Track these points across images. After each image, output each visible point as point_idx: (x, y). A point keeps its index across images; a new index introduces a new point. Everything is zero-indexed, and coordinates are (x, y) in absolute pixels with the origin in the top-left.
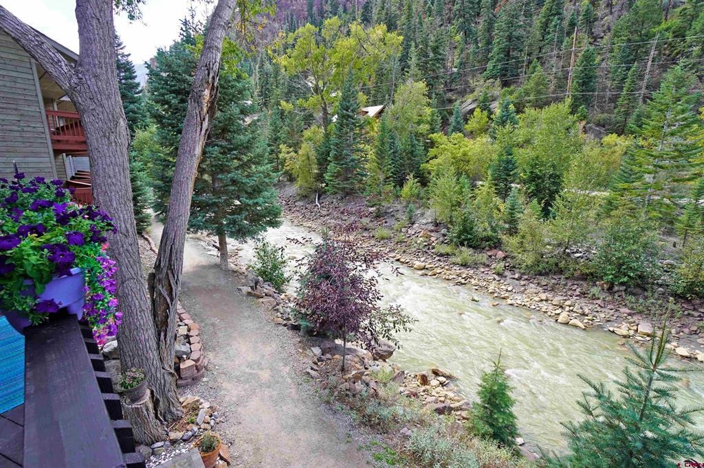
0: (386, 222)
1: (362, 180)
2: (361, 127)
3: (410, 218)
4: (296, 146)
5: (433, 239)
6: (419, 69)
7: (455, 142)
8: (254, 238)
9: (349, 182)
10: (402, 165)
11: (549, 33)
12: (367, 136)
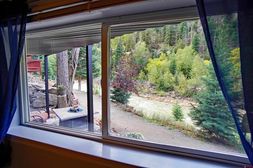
5: (150, 89)
11: (183, 31)
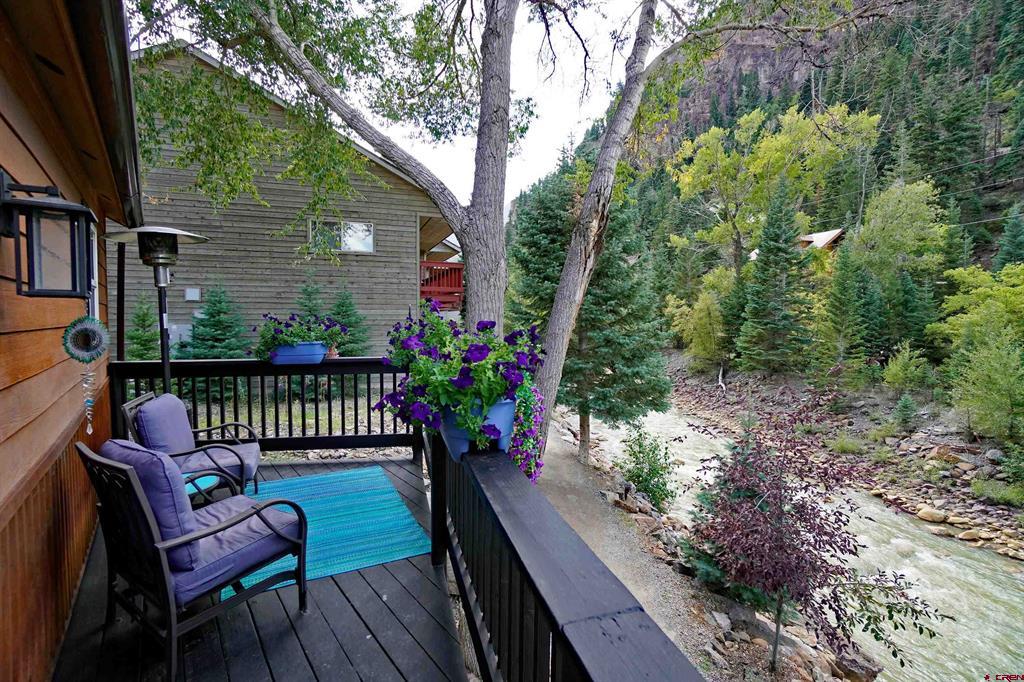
0: (850, 424)
1: (800, 350)
2: (802, 265)
3: (905, 421)
4: (690, 298)
5: (963, 466)
6: (916, 163)
7: (1014, 281)
8: (629, 423)
9: (779, 352)
10: (883, 326)
12: (811, 278)
